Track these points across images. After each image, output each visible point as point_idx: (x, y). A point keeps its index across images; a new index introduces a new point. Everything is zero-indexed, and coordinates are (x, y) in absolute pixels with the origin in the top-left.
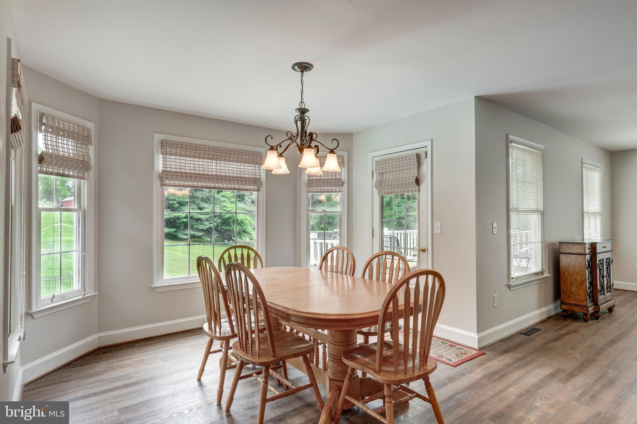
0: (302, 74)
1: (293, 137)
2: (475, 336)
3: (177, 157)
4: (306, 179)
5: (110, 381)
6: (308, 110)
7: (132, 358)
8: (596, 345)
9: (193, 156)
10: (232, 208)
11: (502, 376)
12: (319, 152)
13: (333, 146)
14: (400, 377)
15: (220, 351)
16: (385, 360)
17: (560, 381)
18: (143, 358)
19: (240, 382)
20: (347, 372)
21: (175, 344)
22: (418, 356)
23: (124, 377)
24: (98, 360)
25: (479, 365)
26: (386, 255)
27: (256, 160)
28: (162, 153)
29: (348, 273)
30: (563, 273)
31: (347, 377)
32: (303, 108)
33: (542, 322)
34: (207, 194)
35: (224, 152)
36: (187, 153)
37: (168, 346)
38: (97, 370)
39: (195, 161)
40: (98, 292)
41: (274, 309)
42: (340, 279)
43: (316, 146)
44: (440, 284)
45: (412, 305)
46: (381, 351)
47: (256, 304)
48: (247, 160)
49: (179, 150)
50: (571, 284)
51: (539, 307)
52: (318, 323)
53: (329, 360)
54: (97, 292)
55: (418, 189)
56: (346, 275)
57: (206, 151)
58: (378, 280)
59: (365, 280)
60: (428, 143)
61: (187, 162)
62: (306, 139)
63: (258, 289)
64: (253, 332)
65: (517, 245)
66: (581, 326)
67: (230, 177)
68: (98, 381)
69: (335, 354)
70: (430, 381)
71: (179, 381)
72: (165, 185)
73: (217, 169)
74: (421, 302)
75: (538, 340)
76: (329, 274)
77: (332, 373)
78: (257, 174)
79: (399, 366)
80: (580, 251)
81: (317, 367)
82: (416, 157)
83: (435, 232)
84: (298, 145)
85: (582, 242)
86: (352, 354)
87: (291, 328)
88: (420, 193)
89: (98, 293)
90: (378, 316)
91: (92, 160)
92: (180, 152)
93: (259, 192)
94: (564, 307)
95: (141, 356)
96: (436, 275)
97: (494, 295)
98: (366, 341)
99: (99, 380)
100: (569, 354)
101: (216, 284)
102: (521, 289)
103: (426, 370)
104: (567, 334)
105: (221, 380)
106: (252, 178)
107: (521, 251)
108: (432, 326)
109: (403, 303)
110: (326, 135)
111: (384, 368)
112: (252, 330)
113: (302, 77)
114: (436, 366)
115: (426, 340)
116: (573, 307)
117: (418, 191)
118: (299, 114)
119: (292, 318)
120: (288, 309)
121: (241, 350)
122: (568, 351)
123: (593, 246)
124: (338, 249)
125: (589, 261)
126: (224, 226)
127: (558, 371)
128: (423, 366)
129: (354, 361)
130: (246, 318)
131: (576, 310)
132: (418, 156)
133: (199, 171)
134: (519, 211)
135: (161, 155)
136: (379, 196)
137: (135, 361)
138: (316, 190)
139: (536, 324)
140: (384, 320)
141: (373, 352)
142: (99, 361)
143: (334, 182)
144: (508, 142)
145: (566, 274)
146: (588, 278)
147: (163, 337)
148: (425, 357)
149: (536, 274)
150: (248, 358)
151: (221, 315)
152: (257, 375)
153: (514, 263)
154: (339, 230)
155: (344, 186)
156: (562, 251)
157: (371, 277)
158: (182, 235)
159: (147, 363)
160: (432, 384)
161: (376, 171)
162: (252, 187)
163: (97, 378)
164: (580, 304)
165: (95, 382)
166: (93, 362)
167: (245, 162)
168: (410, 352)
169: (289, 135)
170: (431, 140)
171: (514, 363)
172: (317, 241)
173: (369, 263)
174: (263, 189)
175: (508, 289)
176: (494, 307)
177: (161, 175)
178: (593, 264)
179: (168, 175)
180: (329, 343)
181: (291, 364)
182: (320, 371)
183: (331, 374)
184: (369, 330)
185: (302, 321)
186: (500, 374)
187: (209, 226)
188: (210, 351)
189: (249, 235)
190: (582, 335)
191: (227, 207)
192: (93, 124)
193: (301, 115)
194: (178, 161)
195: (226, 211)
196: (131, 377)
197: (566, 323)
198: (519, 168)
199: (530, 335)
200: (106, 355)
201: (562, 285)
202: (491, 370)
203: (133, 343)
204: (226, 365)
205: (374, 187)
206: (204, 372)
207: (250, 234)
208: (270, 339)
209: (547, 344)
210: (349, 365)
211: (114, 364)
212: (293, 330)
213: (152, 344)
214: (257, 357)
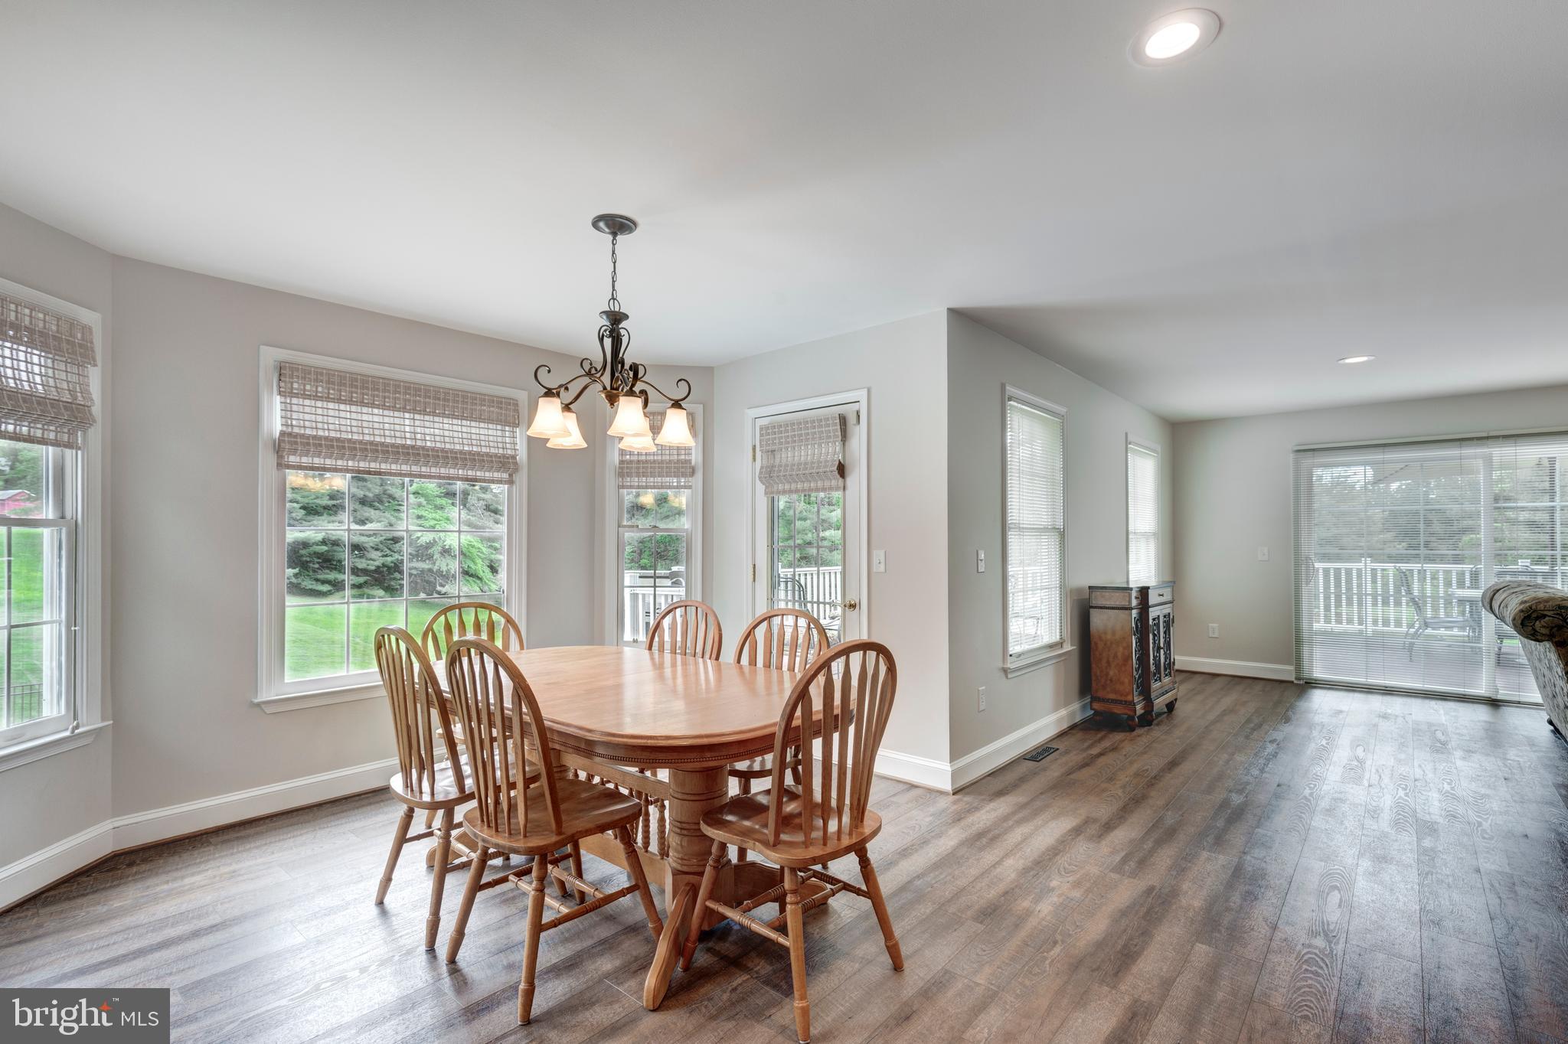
0: (614, 239)
1: (593, 371)
2: (946, 767)
3: (319, 404)
4: (616, 458)
5: (152, 928)
6: (626, 317)
7: (207, 870)
8: (1147, 770)
9: (357, 402)
10: (437, 520)
11: (994, 839)
12: (649, 404)
13: (679, 393)
14: (816, 851)
15: (431, 834)
16: (786, 822)
17: (1090, 839)
18: (234, 867)
19: (480, 896)
20: (710, 853)
21: (315, 830)
22: (847, 810)
23: (190, 915)
24: (115, 883)
25: (953, 822)
26: (783, 615)
27: (506, 415)
28: (280, 393)
29: (707, 655)
30: (1096, 644)
31: (711, 862)
32: (616, 312)
33: (1062, 735)
34: (377, 490)
35: (432, 394)
36: (343, 394)
37: (297, 836)
38: (115, 905)
39: (362, 413)
40: (113, 720)
41: (558, 732)
42: (691, 668)
43: (643, 392)
44: (888, 668)
45: (837, 711)
46: (780, 804)
47: (519, 724)
48: (485, 415)
49: (322, 387)
50: (1108, 662)
51: (1056, 709)
52: (653, 756)
53: (672, 834)
54: (109, 720)
55: (842, 485)
56: (703, 657)
57: (389, 391)
58: (767, 665)
59: (741, 668)
60: (862, 395)
61: (343, 414)
62: (622, 376)
63: (523, 692)
64: (512, 786)
65: (1018, 592)
66: (1123, 739)
67: (446, 452)
68: (120, 931)
69: (684, 819)
70: (870, 855)
71: (331, 911)
72: (289, 467)
73: (415, 433)
74: (853, 705)
75: (1054, 769)
76: (668, 656)
77: (678, 858)
78: (508, 446)
79: (812, 830)
80: (1123, 603)
81: (647, 851)
82: (838, 421)
83: (874, 569)
84: (605, 388)
85: (1126, 586)
86: (720, 816)
87: (588, 774)
88: (847, 492)
89: (111, 722)
90: (773, 735)
91: (96, 402)
92: (326, 391)
93: (512, 487)
94: (1096, 706)
95: (231, 864)
96: (881, 650)
97: (980, 689)
98: (746, 788)
99: (121, 928)
100: (1104, 790)
101: (424, 687)
102: (1026, 676)
103: (862, 834)
104: (1101, 754)
105: (434, 897)
106: (496, 455)
107: (1025, 604)
108: (872, 751)
109: (821, 707)
110: (665, 368)
111: (784, 837)
112: (511, 781)
113: (614, 245)
114: (881, 825)
115: (862, 779)
116: (1112, 706)
117: (842, 488)
118: (608, 324)
119: (599, 750)
120: (590, 731)
121: (482, 827)
122: (1104, 785)
123: (1144, 592)
124: (686, 606)
125: (1138, 620)
126: (417, 561)
127: (1087, 822)
128: (857, 827)
129: (725, 829)
130: (497, 758)
131: (1116, 711)
132: (843, 420)
133: (372, 436)
134: (1023, 528)
135: (279, 397)
136: (768, 497)
137: (215, 877)
138: (636, 484)
139: (1051, 741)
140: (785, 742)
141: (762, 809)
142: (118, 885)
143: (675, 468)
144: (1004, 399)
145: (1101, 646)
146: (1136, 651)
147: (284, 817)
148: (859, 810)
149: (1051, 646)
150: (500, 841)
151: (434, 757)
152: (518, 877)
153: (1015, 626)
154: (684, 568)
155: (696, 475)
156: (1094, 603)
157: (753, 662)
158: (314, 582)
159: (246, 877)
160: (872, 862)
161: (761, 447)
162: (496, 475)
163: (116, 924)
164: (1123, 698)
165: (113, 934)
166: (102, 887)
167: (480, 419)
168: (834, 803)
169: (587, 367)
170: (866, 390)
171: (1014, 813)
172: (638, 591)
173: (750, 632)
174: (522, 478)
175: (1003, 676)
176: (979, 712)
177: (279, 443)
178: (1143, 626)
179: (296, 443)
180: (673, 797)
181: (590, 850)
182: (653, 859)
183: (675, 861)
184: (750, 766)
185: (620, 753)
186: (990, 836)
187: (382, 562)
188: (407, 837)
189: (478, 582)
190: (1125, 755)
191: (425, 517)
192: (99, 314)
193: (612, 325)
194: (319, 411)
195: (423, 526)
196: (207, 913)
197: (1099, 736)
198: (1022, 453)
199: (1040, 760)
200: (135, 869)
201: (1093, 666)
202: (974, 829)
203: (205, 836)
204: (443, 865)
205: (757, 478)
206: (391, 885)
207: (480, 579)
208: (551, 798)
209: (1070, 774)
210: (714, 837)
211: (158, 889)
212: (593, 776)
213: (257, 834)
214: (522, 837)
